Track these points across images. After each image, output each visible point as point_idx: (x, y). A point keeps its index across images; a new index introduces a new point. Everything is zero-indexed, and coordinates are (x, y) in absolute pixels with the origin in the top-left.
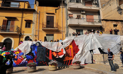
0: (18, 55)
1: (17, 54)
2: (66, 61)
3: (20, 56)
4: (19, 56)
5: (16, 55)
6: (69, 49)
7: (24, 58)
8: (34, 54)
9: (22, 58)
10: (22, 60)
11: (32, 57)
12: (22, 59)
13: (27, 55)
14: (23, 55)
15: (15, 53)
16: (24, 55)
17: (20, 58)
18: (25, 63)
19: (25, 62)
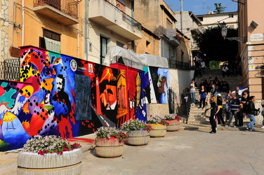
0: (32, 101)
1: (29, 94)
2: (120, 118)
3: (37, 104)
4: (34, 104)
5: (26, 99)
6: (122, 88)
7: (49, 112)
8: (70, 99)
9: (43, 110)
10: (44, 119)
11: (66, 106)
12: (43, 114)
13: (53, 102)
14: (45, 99)
15: (22, 92)
16: (48, 100)
17: (38, 113)
18: (51, 128)
19: (51, 124)
